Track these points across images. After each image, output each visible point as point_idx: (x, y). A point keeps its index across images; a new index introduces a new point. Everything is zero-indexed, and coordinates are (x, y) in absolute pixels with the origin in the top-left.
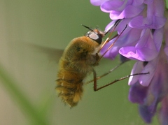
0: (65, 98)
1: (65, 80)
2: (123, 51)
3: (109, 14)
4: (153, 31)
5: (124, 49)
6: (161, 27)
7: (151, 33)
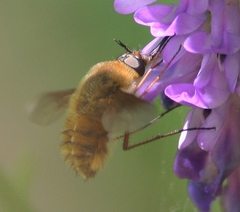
0: (77, 163)
1: (77, 131)
2: (172, 91)
3: (149, 27)
4: (223, 57)
5: (174, 89)
6: (236, 50)
7: (219, 61)
